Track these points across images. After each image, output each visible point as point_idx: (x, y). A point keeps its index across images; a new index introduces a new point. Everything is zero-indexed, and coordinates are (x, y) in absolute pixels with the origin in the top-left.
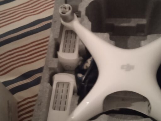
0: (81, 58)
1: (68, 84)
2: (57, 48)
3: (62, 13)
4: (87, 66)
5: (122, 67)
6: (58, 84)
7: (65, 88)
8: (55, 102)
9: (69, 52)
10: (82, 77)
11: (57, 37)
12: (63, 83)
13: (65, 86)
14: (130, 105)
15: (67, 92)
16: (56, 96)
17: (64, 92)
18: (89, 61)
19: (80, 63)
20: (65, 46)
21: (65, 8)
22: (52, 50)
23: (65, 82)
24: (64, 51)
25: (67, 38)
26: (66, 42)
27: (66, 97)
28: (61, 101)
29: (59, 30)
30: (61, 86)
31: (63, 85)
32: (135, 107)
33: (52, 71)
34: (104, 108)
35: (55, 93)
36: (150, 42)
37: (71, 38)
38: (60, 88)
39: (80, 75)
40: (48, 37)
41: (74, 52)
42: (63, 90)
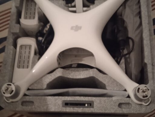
0: (42, 24)
1: (30, 46)
2: (19, 15)
4: (46, 31)
5: (72, 28)
6: (21, 46)
7: (27, 50)
8: (19, 62)
9: (30, 18)
10: (42, 40)
12: (26, 46)
13: (28, 48)
14: (81, 60)
15: (29, 53)
16: (20, 57)
18: (48, 26)
19: (40, 29)
20: (26, 13)
22: (15, 17)
23: (27, 44)
24: (26, 18)
25: (28, 6)
26: (26, 9)
27: (29, 57)
28: (24, 61)
30: (24, 47)
31: (26, 47)
32: (86, 61)
33: (16, 36)
34: (59, 64)
35: (19, 54)
36: (97, 5)
37: (31, 6)
38: (23, 51)
39: (40, 38)
41: (34, 18)
42: (25, 52)
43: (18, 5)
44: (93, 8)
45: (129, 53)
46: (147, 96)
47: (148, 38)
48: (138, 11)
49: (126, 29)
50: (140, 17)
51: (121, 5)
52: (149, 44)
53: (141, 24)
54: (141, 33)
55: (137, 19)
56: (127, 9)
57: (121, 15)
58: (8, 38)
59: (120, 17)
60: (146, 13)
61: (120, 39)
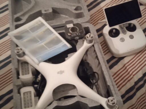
0: (34, 76)
1: (30, 92)
2: (18, 74)
3: (17, 53)
4: (39, 80)
5: (58, 73)
6: (24, 93)
7: (29, 95)
8: (25, 104)
9: (26, 74)
10: (37, 87)
11: (17, 67)
12: (27, 92)
14: (68, 93)
15: (31, 96)
16: (25, 101)
17: (29, 97)
18: (39, 77)
19: (34, 80)
20: (23, 72)
21: (18, 50)
22: (15, 75)
24: (23, 75)
25: (23, 67)
27: (31, 99)
28: (28, 103)
29: (17, 63)
30: (26, 94)
32: (71, 93)
33: (19, 87)
34: (54, 98)
35: (24, 99)
36: (70, 57)
38: (26, 96)
39: (36, 86)
40: (11, 69)
41: (29, 73)
42: (28, 96)
44: (67, 59)
45: (97, 82)
46: (114, 103)
47: (106, 70)
48: (95, 56)
49: (91, 68)
50: (98, 59)
51: (85, 54)
52: (108, 74)
53: (99, 63)
54: (101, 68)
55: (96, 60)
56: (89, 56)
57: (86, 60)
58: (14, 89)
59: (85, 62)
60: (101, 56)
61: (89, 74)
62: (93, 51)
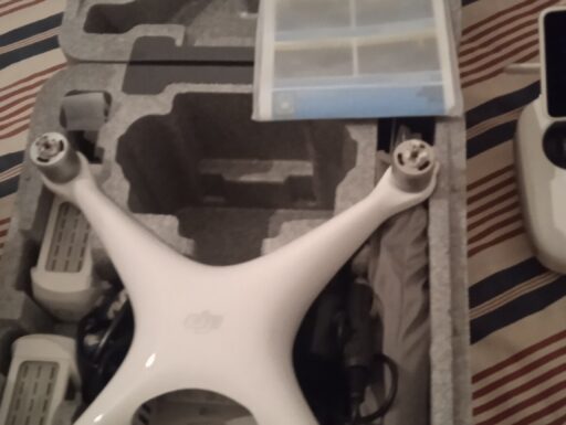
1: (54, 368)
3: (40, 159)
4: (115, 312)
6: (25, 366)
9: (66, 269)
12: (40, 365)
13: (45, 373)
15: (50, 389)
16: (16, 404)
17: (42, 390)
19: (99, 302)
20: (55, 251)
21: (47, 146)
23: (43, 359)
24: (52, 267)
25: (63, 226)
26: (58, 237)
27: (46, 406)
28: (28, 419)
29: (34, 207)
30: (32, 372)
31: (40, 369)
33: (10, 329)
35: (14, 394)
37: (75, 227)
38: (29, 382)
39: (92, 340)
40: (8, 220)
41: (79, 268)
42: (36, 385)
43: (28, 227)
45: (382, 412)
47: (447, 365)
48: (418, 265)
49: (376, 324)
50: (426, 287)
51: (367, 242)
52: (450, 385)
53: (425, 311)
54: (427, 340)
55: (416, 292)
56: (384, 257)
57: (365, 275)
59: (360, 281)
60: (446, 275)
61: (353, 362)
62: (418, 233)
